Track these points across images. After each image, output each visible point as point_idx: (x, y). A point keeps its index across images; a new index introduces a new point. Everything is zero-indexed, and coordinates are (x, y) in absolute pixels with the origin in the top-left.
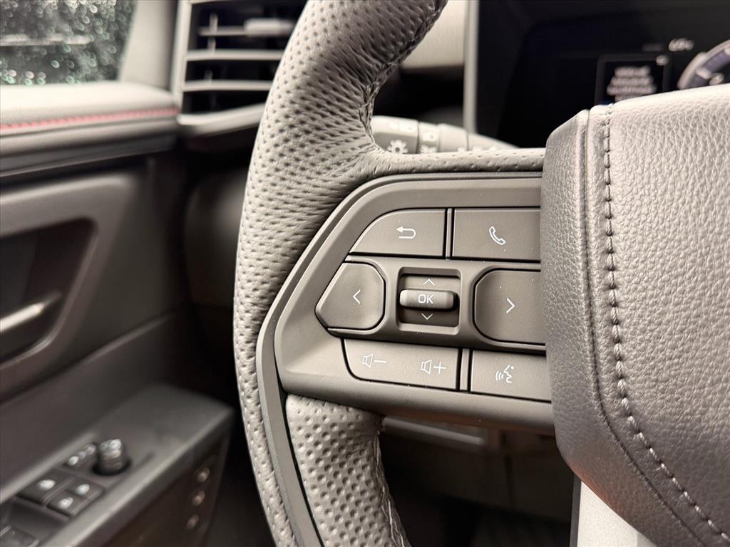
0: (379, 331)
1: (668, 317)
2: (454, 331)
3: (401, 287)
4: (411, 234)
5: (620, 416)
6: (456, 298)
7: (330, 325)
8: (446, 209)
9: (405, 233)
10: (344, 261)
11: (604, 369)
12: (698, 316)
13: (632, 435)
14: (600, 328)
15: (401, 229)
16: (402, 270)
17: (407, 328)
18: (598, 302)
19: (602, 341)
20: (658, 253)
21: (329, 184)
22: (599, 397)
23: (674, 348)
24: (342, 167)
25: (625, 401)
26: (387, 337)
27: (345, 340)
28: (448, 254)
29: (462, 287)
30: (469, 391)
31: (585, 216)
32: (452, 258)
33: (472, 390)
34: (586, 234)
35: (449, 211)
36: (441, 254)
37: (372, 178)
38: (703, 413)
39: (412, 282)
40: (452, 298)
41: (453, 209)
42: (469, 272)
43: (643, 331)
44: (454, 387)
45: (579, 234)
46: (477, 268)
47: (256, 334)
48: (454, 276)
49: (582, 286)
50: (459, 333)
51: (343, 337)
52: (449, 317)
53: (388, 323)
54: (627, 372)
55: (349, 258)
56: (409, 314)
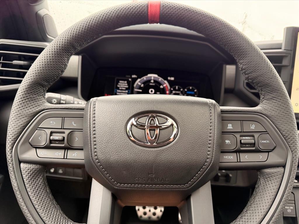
0: (45, 146)
1: (104, 140)
2: (63, 145)
3: (51, 135)
4: (54, 123)
5: (95, 160)
6: (64, 138)
7: (33, 145)
8: (63, 117)
9: (52, 123)
10: (37, 130)
11: (92, 151)
12: (109, 139)
13: (97, 164)
14: (92, 143)
15: (51, 122)
16: (51, 131)
17: (52, 145)
18: (92, 137)
19: (92, 145)
20: (103, 128)
21: (33, 111)
22: (92, 156)
23: (105, 145)
24: (37, 107)
25: (96, 157)
26: (47, 147)
27: (37, 149)
28: (63, 128)
29: (65, 135)
30: (66, 159)
31: (90, 120)
32: (64, 129)
33: (67, 158)
34: (90, 124)
35: (63, 118)
36: (61, 128)
37: (45, 110)
38: (110, 158)
39: (54, 134)
40: (63, 138)
41: (64, 117)
42: (67, 132)
43: (100, 143)
44: (63, 158)
45: (89, 123)
46: (69, 131)
47: (12, 148)
48: (64, 133)
49: (89, 134)
50: (65, 145)
51: (36, 148)
52: (62, 142)
53: (47, 144)
54: (97, 151)
55: (38, 129)
56: (53, 142)
